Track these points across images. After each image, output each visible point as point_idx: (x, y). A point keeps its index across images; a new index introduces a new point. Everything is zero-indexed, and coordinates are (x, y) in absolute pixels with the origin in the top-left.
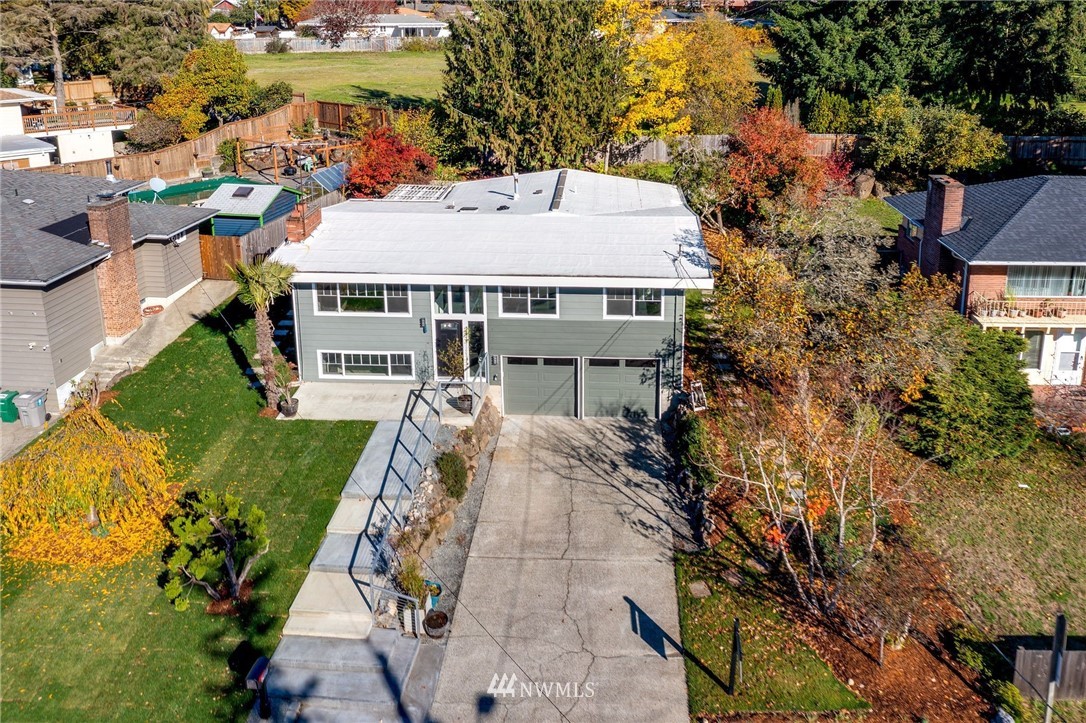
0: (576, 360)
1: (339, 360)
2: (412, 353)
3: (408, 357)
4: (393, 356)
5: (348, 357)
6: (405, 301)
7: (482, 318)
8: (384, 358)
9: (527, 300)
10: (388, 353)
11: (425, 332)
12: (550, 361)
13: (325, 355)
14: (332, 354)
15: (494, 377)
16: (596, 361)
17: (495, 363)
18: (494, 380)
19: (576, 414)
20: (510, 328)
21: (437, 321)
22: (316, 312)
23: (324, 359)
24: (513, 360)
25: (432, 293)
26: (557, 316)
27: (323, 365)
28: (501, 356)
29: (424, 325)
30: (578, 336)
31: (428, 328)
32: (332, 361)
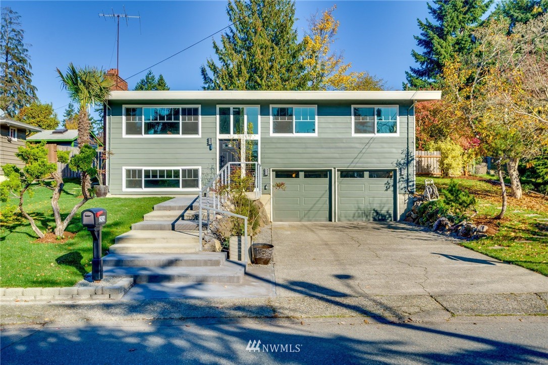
0: (331, 171)
1: (140, 176)
2: (200, 168)
3: (196, 171)
4: (184, 171)
5: (147, 172)
6: (196, 125)
7: (257, 137)
8: (177, 173)
9: (292, 122)
10: (180, 168)
11: (210, 150)
12: (310, 174)
13: (128, 171)
14: (134, 171)
15: (265, 186)
16: (345, 174)
17: (266, 174)
18: (265, 189)
19: (330, 220)
20: (279, 145)
21: (220, 140)
22: (124, 135)
23: (128, 175)
24: (280, 174)
25: (218, 116)
26: (315, 135)
27: (127, 180)
28: (271, 169)
29: (210, 143)
30: (332, 150)
31: (213, 146)
32: (134, 176)
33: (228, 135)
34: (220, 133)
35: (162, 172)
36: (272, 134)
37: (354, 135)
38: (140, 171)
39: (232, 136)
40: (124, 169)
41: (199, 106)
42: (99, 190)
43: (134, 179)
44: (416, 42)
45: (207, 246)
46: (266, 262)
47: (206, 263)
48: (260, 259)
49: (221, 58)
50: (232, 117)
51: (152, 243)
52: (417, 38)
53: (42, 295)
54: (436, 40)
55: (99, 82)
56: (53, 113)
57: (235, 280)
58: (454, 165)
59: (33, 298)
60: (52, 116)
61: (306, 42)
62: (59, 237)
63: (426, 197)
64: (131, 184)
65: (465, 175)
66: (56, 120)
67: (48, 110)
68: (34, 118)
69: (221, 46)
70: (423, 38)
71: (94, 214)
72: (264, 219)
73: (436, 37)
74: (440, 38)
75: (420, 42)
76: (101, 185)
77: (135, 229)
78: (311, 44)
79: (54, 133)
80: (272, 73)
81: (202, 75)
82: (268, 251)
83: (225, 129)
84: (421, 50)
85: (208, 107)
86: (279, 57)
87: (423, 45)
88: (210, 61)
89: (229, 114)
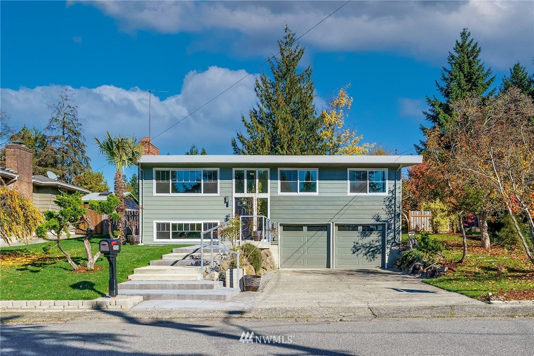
0: (329, 225)
1: (168, 229)
2: (219, 221)
3: (215, 224)
4: (205, 224)
5: (174, 226)
6: (216, 186)
7: (267, 195)
8: (199, 225)
9: (297, 183)
10: (202, 222)
11: (227, 206)
12: (311, 228)
13: (158, 225)
14: (163, 224)
15: (274, 238)
16: (342, 227)
17: (275, 227)
18: (274, 240)
19: (328, 266)
20: (285, 203)
21: (237, 199)
22: (155, 194)
23: (158, 228)
24: (287, 227)
25: (234, 180)
26: (316, 194)
27: (157, 232)
28: (279, 223)
29: (227, 201)
30: (331, 207)
31: (230, 203)
32: (163, 229)
33: (242, 194)
34: (236, 192)
35: (186, 225)
36: (280, 193)
37: (350, 194)
38: (168, 224)
39: (246, 194)
40: (155, 222)
41: (218, 169)
42: (132, 239)
43: (163, 231)
44: (425, 117)
45: (207, 277)
46: (255, 289)
47: (202, 287)
48: (250, 287)
49: (248, 131)
50: (246, 181)
51: (163, 273)
52: (425, 113)
53: (69, 305)
54: (442, 115)
55: (132, 147)
56: (104, 180)
57: (222, 297)
58: (442, 222)
59: (62, 307)
60: (103, 183)
61: (323, 117)
62: (89, 269)
63: (409, 247)
64: (161, 235)
65: (453, 232)
66: (107, 187)
67: (99, 178)
68: (86, 184)
69: (248, 120)
70: (432, 114)
71: (109, 243)
72: (271, 266)
73: (442, 112)
74: (446, 113)
75: (429, 116)
76: (134, 235)
77: (152, 265)
78: (328, 118)
79: (100, 195)
80: (292, 144)
81: (233, 146)
82: (256, 280)
83: (239, 189)
84: (429, 125)
85: (226, 170)
86: (299, 130)
87: (431, 119)
88: (239, 134)
89: (244, 179)
